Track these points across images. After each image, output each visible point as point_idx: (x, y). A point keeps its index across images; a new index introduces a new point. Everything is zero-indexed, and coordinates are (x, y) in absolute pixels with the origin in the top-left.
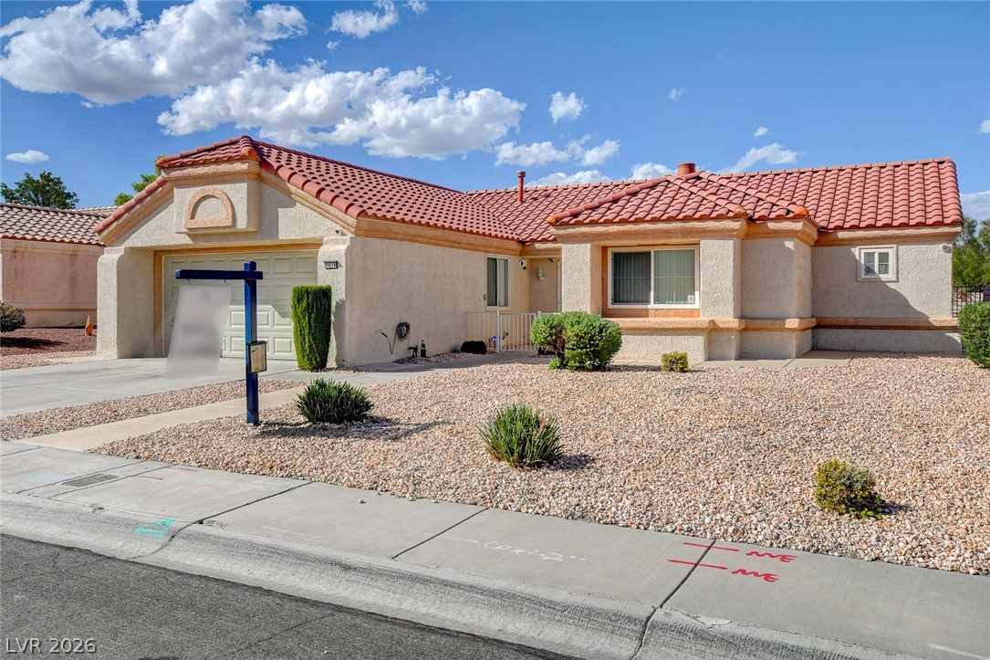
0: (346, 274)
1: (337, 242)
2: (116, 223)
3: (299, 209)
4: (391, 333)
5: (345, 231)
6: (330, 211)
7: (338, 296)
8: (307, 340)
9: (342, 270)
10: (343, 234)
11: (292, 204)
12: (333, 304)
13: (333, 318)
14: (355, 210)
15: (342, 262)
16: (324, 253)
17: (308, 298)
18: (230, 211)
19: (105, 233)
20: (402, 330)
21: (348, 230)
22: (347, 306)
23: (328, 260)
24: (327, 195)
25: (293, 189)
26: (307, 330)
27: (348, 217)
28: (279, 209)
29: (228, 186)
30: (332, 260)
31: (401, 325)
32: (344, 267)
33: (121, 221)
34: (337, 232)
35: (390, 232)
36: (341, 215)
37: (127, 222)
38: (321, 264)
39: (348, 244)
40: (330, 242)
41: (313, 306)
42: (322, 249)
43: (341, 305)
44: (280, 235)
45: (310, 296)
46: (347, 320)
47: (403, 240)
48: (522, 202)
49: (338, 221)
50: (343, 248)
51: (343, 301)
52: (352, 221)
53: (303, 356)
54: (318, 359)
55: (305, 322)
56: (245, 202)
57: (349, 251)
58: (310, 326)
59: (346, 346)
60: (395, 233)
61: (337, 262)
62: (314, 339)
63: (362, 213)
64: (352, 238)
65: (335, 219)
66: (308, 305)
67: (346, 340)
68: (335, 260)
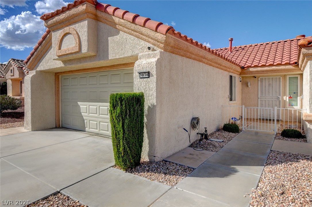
0: (156, 82)
1: (149, 56)
2: (32, 58)
3: (122, 36)
4: (188, 126)
5: (155, 48)
6: (143, 32)
7: (150, 101)
8: (121, 143)
9: (153, 79)
10: (154, 50)
11: (117, 32)
12: (146, 108)
13: (145, 120)
14: (163, 28)
15: (154, 72)
16: (139, 65)
17: (122, 105)
18: (78, 42)
19: (28, 63)
20: (195, 122)
21: (158, 46)
22: (158, 109)
23: (142, 71)
24: (141, 20)
25: (117, 20)
26: (121, 135)
27: (158, 34)
28: (109, 38)
29: (77, 25)
30: (144, 71)
31: (194, 119)
32: (155, 76)
33: (34, 56)
34: (149, 48)
35: (188, 52)
36: (152, 34)
37: (37, 56)
38: (136, 75)
39: (159, 57)
40: (144, 57)
41: (126, 112)
42: (137, 63)
43: (152, 109)
44: (109, 56)
45: (123, 103)
46: (157, 121)
47: (194, 59)
48: (231, 52)
49: (150, 40)
50: (154, 60)
51: (154, 106)
52: (160, 37)
53: (119, 157)
54: (132, 161)
55: (119, 127)
56: (86, 34)
57: (159, 63)
58: (124, 131)
59: (157, 144)
60: (191, 53)
61: (149, 73)
62: (128, 143)
63: (170, 30)
64: (161, 52)
65: (147, 38)
66: (121, 112)
67: (157, 138)
68: (148, 70)
